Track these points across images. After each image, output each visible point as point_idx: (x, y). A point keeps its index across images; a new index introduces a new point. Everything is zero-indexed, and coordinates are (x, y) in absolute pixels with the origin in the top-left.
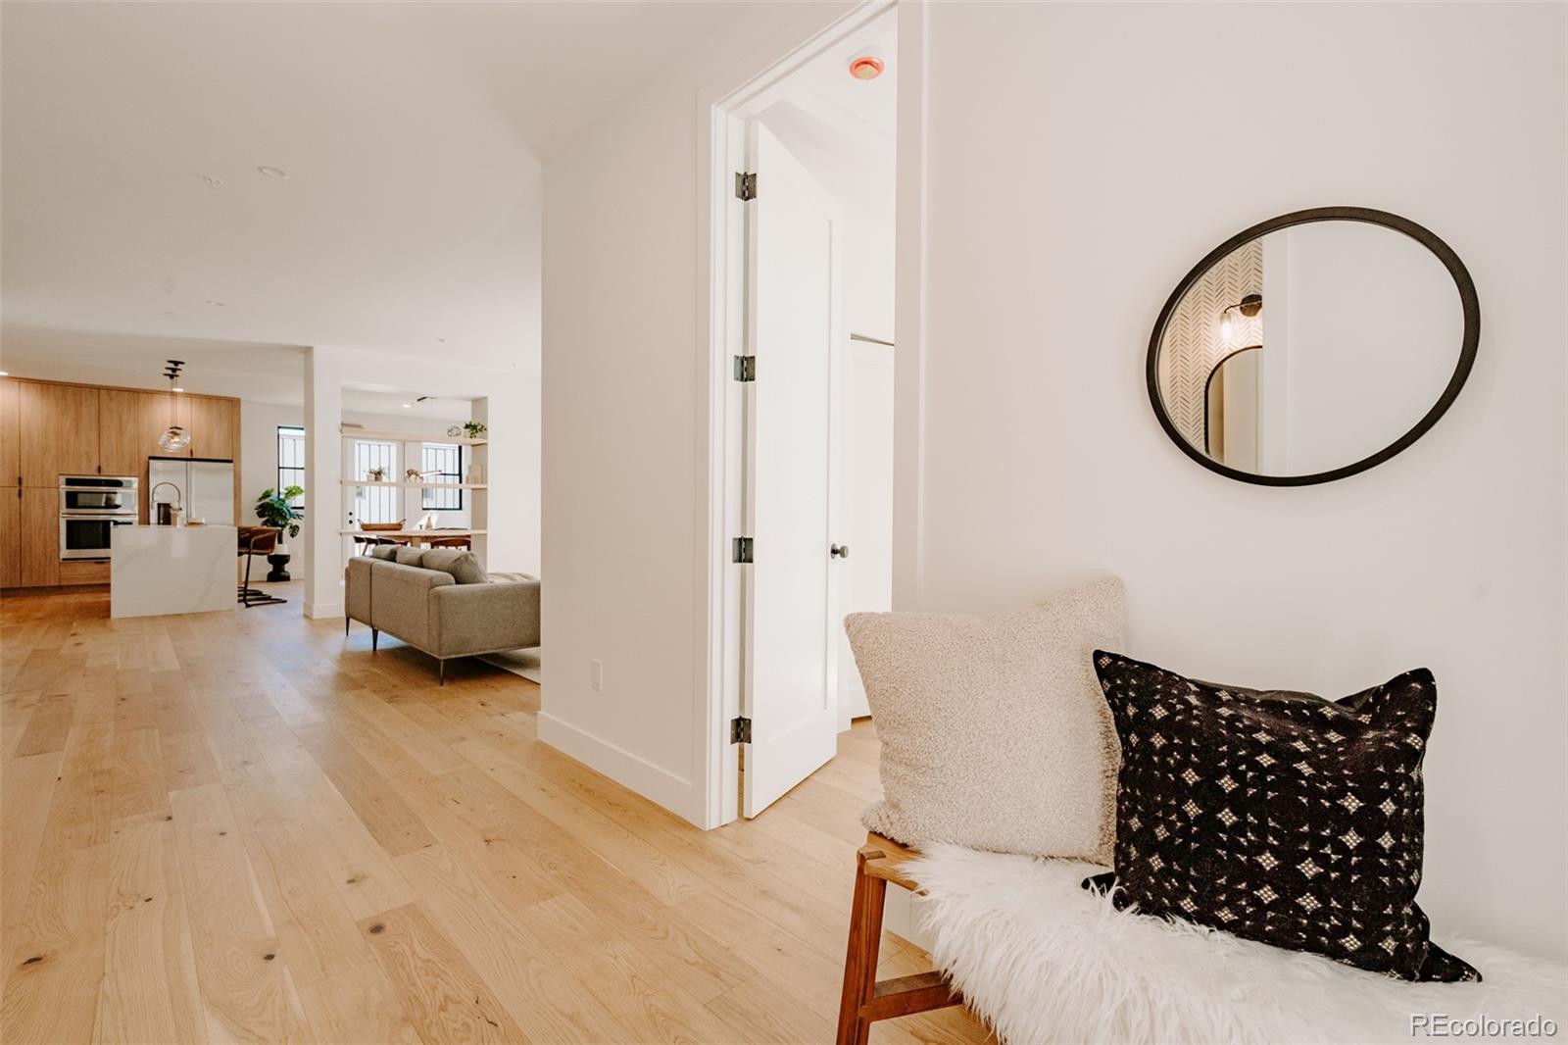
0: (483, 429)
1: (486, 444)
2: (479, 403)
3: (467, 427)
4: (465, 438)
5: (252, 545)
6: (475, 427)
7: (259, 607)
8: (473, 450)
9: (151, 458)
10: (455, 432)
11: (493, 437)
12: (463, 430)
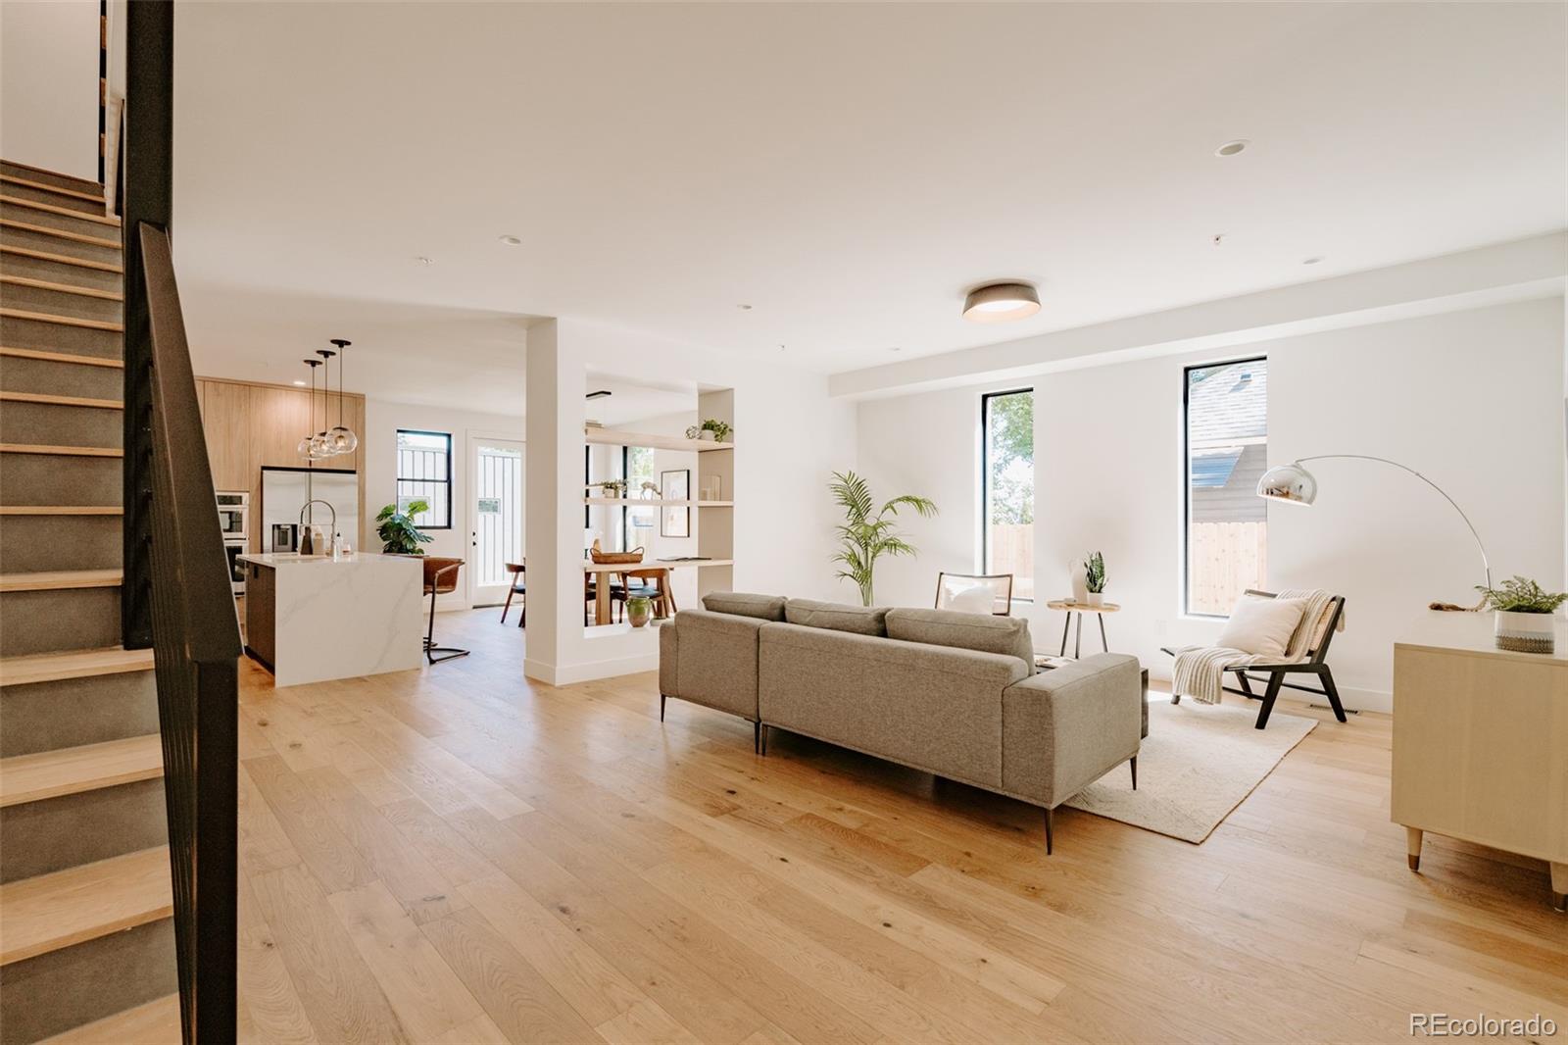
1: (732, 449)
2: (718, 397)
5: (436, 583)
7: (450, 661)
8: (699, 456)
9: (264, 468)
11: (742, 440)
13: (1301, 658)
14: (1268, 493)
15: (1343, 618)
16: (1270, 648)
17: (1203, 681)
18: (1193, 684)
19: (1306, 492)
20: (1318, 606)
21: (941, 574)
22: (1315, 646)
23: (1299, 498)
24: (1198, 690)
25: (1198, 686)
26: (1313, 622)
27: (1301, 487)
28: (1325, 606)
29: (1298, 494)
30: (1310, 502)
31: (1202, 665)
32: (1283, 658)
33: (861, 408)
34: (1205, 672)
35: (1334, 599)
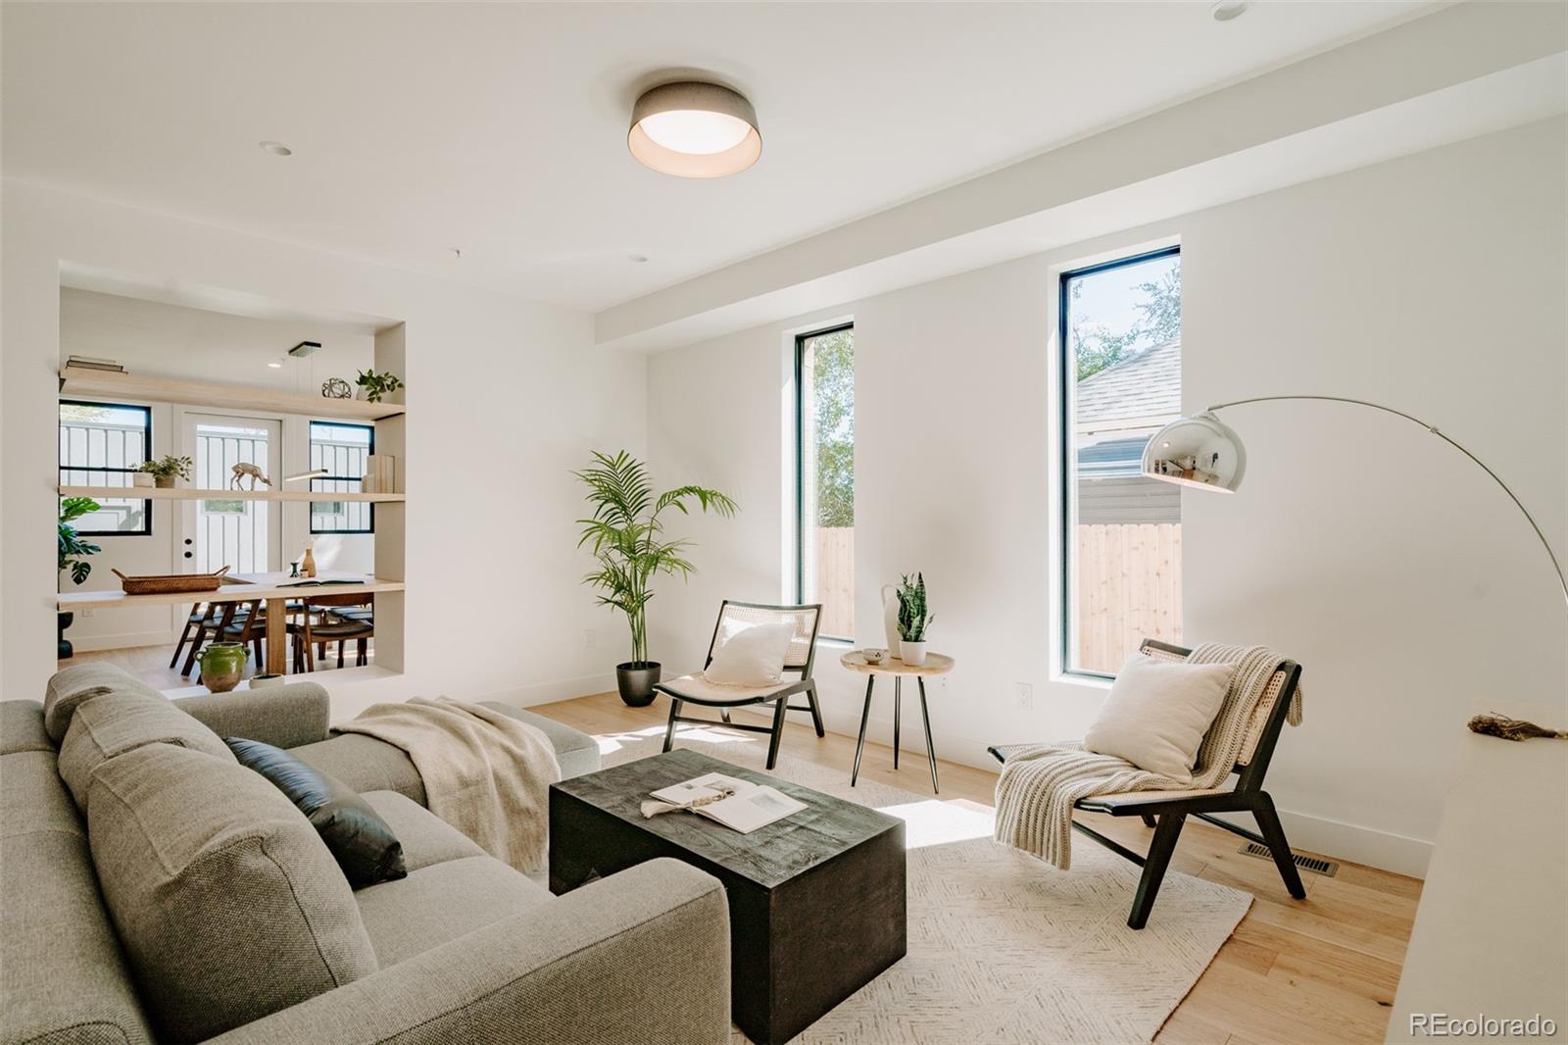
0: (396, 385)
1: (403, 416)
2: (387, 335)
3: (363, 380)
4: (361, 405)
6: (379, 381)
10: (338, 390)
11: (415, 401)
12: (355, 388)
13: (1220, 779)
14: (1157, 470)
15: (1299, 701)
16: (1165, 759)
17: (1039, 822)
18: (1023, 828)
19: (1225, 467)
20: (1254, 679)
21: (725, 602)
22: (1246, 759)
23: (1212, 479)
24: (1030, 840)
25: (1030, 831)
26: (1243, 711)
27: (1215, 456)
28: (1265, 680)
29: (1209, 469)
30: (1233, 485)
31: (1039, 793)
32: (1187, 778)
33: (653, 362)
34: (1043, 805)
35: (1281, 667)
